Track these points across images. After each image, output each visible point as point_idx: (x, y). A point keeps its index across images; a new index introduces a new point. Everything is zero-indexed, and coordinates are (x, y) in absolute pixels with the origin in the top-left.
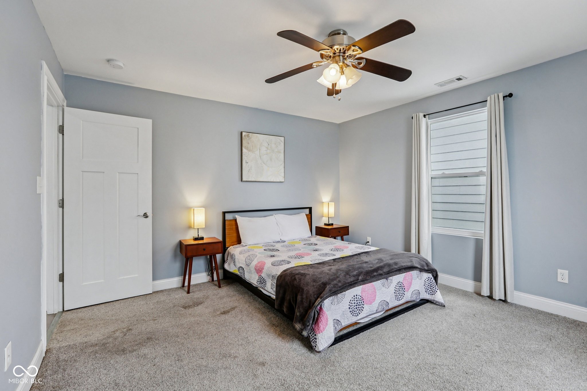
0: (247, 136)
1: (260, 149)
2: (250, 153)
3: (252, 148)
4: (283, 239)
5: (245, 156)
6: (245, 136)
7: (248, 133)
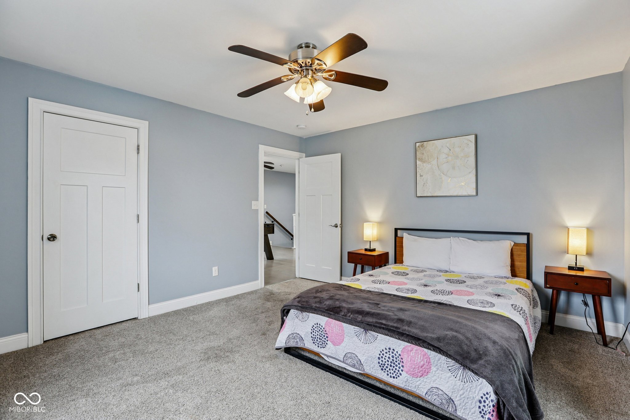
0: (421, 146)
1: (437, 158)
2: (425, 164)
3: (427, 158)
4: (452, 269)
5: (419, 169)
6: (418, 147)
7: (422, 143)
